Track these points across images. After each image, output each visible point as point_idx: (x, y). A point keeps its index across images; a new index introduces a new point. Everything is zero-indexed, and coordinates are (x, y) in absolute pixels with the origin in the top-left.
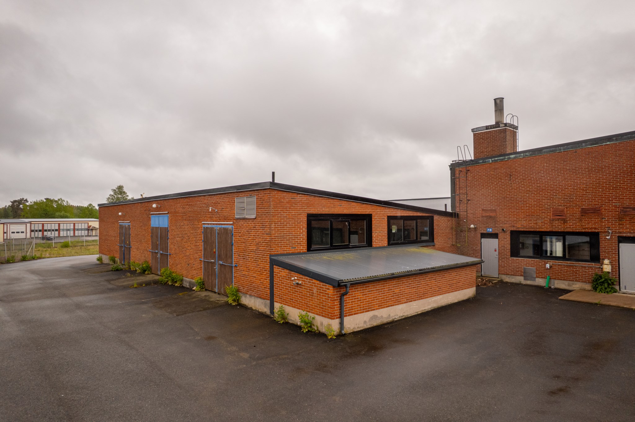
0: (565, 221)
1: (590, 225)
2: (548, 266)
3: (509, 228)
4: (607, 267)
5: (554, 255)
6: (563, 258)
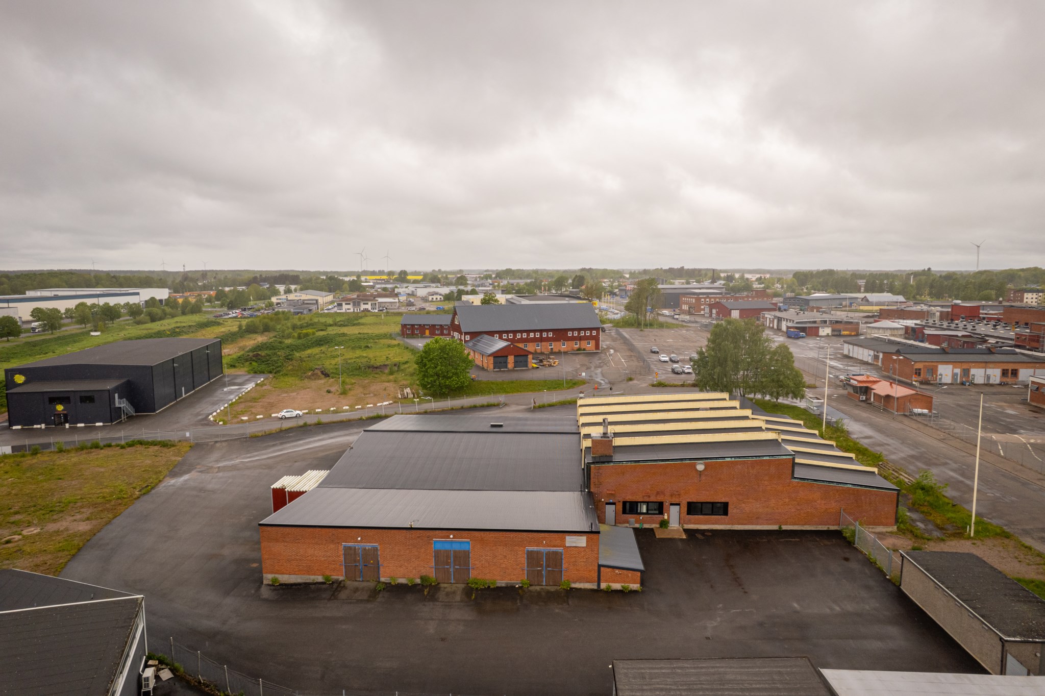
0: (649, 497)
1: (659, 499)
2: (641, 518)
3: (622, 500)
4: (666, 517)
5: (642, 512)
6: (647, 513)
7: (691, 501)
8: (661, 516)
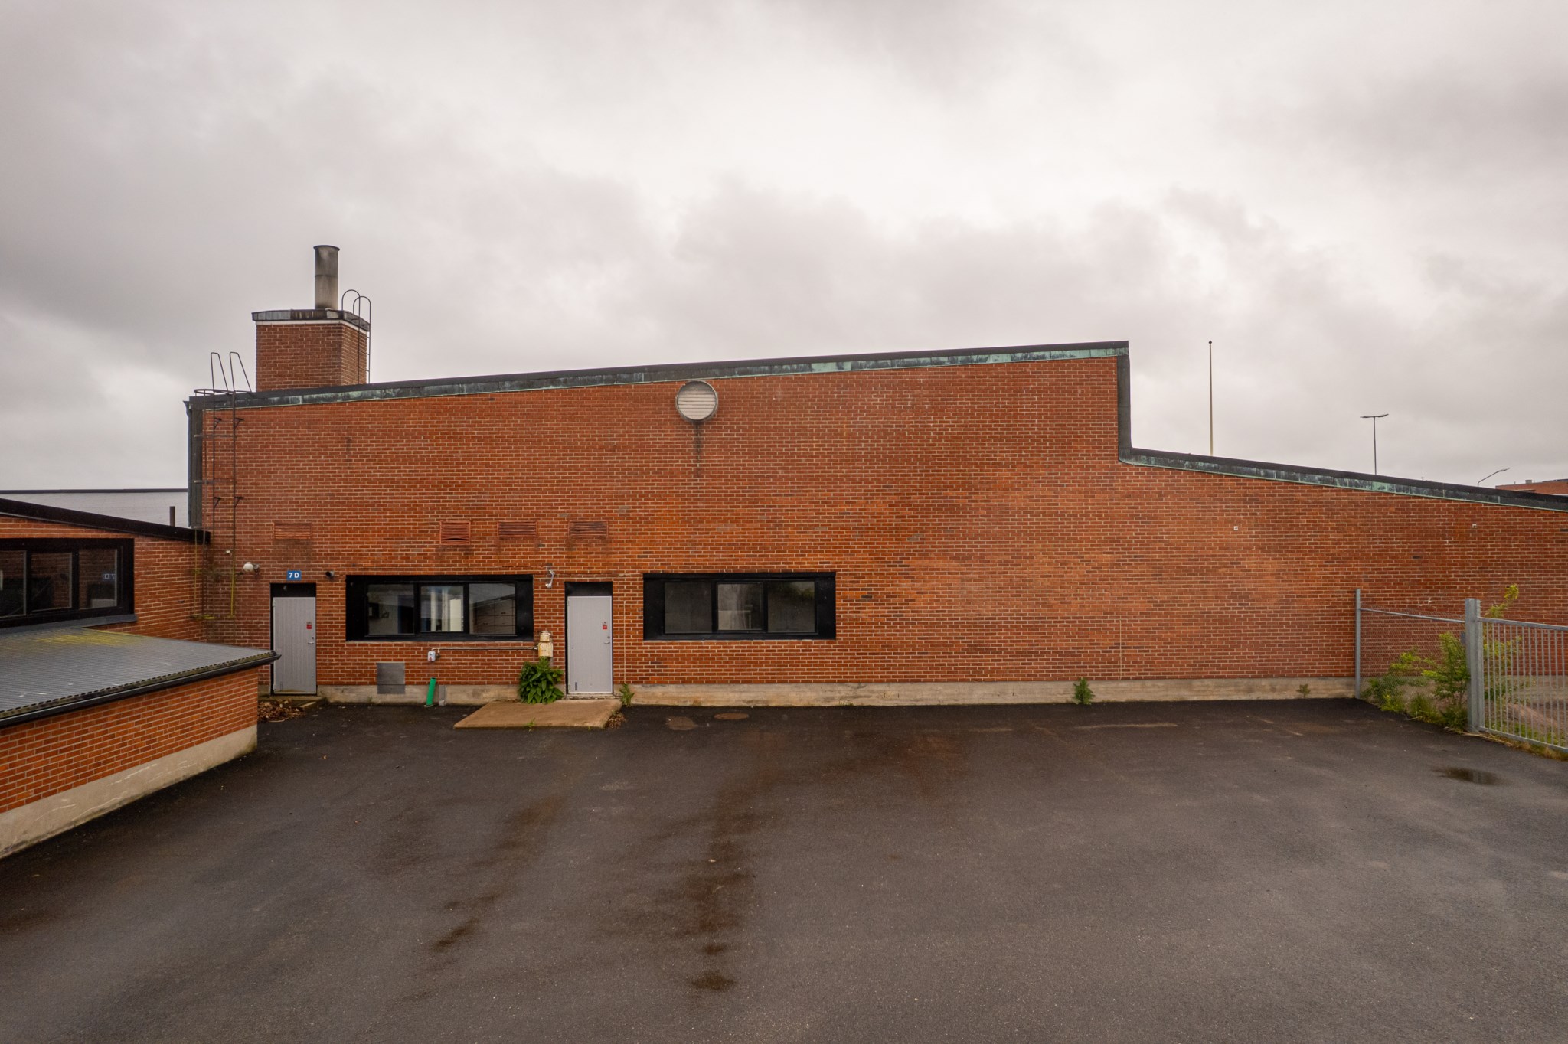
0: (468, 552)
1: (515, 561)
2: (432, 655)
3: (341, 569)
4: (546, 650)
5: (445, 629)
6: (465, 634)
7: (659, 568)
8: (521, 644)
